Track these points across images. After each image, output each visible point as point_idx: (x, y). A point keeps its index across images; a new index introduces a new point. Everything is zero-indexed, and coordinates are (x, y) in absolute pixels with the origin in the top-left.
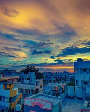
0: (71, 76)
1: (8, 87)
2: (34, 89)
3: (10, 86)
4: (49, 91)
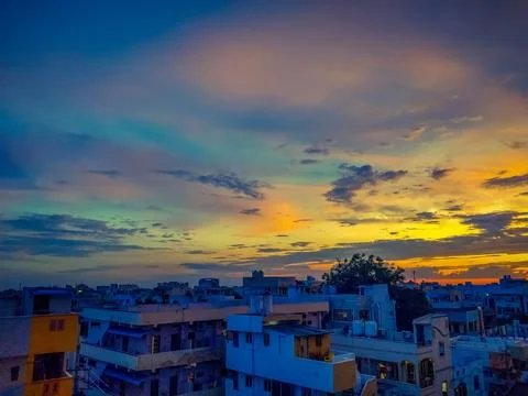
1: (312, 348)
2: (416, 361)
3: (319, 344)
4: (476, 373)
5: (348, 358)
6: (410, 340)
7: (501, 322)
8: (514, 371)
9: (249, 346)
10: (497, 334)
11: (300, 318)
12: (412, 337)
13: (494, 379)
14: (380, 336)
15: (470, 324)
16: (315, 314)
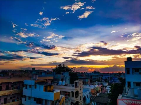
0: (105, 77)
1: (48, 89)
2: (75, 91)
3: (50, 88)
4: (88, 94)
5: (58, 91)
6: (73, 86)
7: (94, 82)
8: (96, 93)
9: (30, 88)
10: (93, 84)
11: (45, 81)
12: (74, 85)
13: (91, 95)
14: (66, 85)
15: (87, 82)
16: (50, 80)
